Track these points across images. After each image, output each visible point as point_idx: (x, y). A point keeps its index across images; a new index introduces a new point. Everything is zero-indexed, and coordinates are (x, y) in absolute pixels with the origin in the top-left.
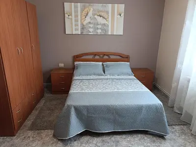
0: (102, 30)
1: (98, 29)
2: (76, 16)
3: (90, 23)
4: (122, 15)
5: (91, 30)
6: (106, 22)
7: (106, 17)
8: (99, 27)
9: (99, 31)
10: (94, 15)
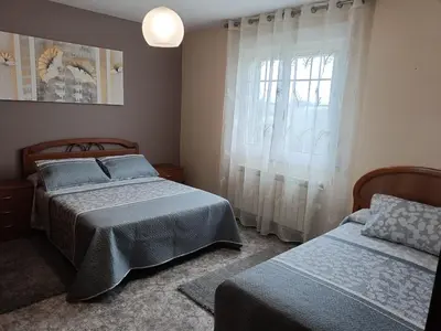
0: (84, 94)
1: (75, 92)
2: (25, 62)
3: (57, 78)
4: (121, 69)
5: (61, 94)
6: (91, 80)
7: (91, 71)
8: (78, 88)
9: (79, 97)
10: (66, 63)
